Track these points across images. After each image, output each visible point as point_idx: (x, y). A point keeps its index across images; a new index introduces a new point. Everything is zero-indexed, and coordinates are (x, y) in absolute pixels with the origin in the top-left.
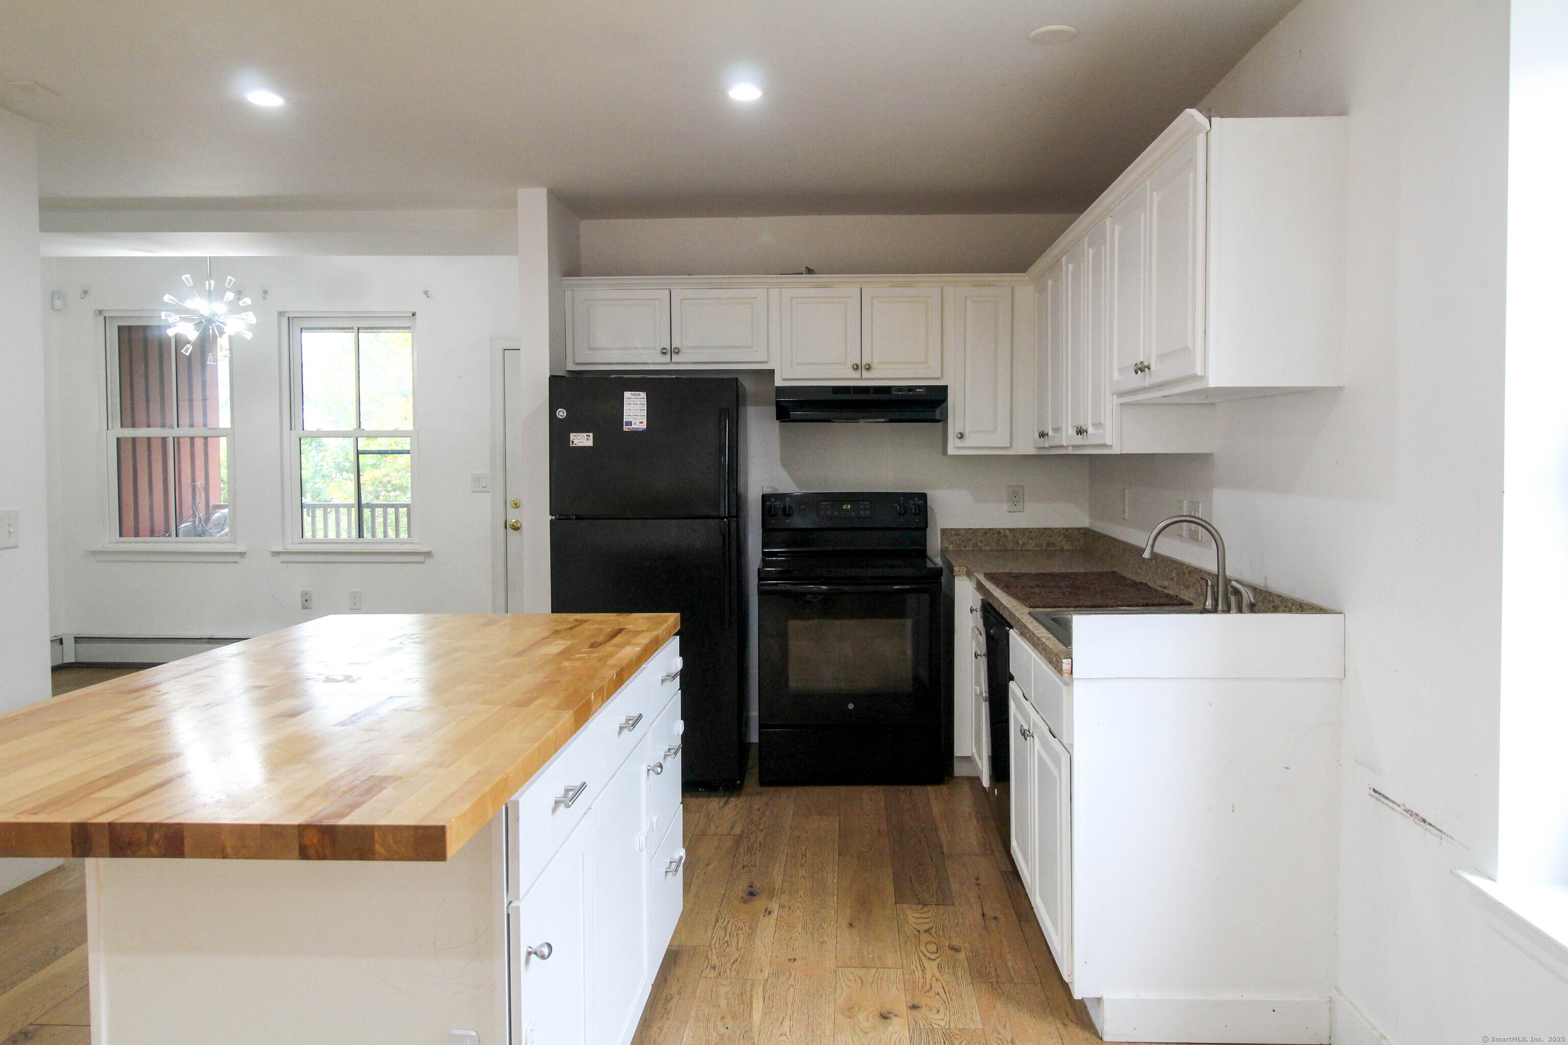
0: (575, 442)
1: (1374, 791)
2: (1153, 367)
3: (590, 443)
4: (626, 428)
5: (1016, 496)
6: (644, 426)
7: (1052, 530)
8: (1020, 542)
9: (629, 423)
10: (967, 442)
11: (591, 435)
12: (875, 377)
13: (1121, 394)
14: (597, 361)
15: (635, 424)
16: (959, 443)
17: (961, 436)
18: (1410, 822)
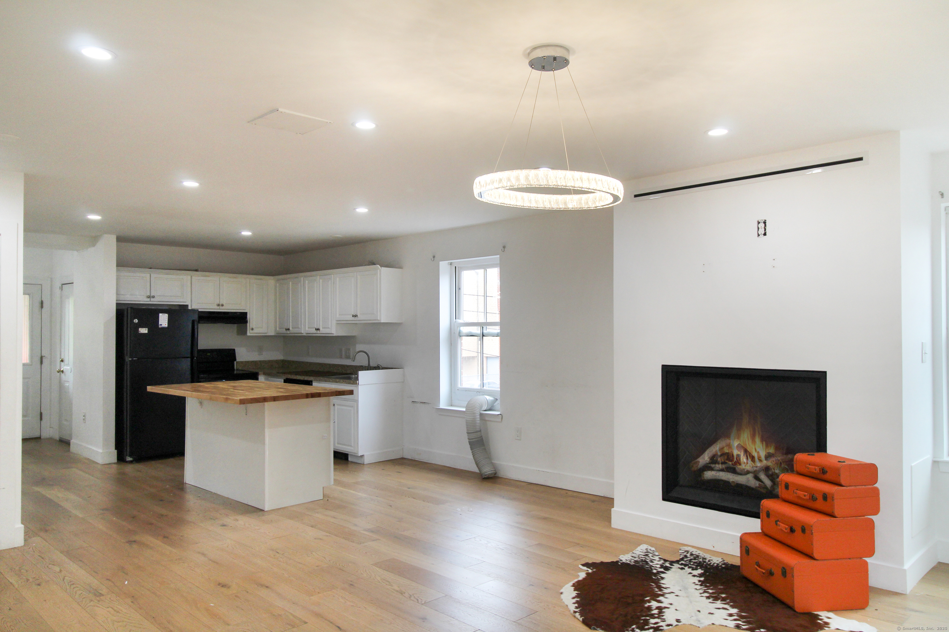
0: (141, 331)
1: (413, 402)
2: (358, 316)
3: (146, 332)
4: (160, 326)
5: (260, 350)
6: (167, 326)
7: (272, 361)
8: (263, 365)
9: (161, 325)
10: (254, 331)
11: (147, 329)
12: (225, 308)
13: (337, 321)
14: (121, 299)
15: (163, 325)
16: (251, 331)
17: (252, 329)
18: (422, 404)
